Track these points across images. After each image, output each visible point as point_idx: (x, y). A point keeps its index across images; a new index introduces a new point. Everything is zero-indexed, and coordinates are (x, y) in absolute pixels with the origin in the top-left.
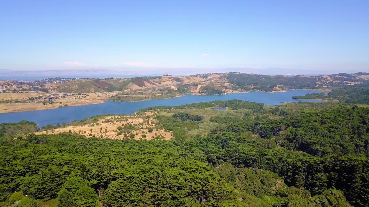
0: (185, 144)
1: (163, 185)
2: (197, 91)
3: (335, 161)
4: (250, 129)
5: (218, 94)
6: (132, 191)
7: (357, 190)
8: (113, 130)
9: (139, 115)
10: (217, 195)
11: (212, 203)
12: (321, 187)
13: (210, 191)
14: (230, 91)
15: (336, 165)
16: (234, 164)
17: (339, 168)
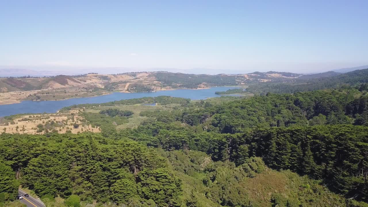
0: (114, 135)
1: (92, 157)
2: (126, 89)
3: (254, 133)
4: (179, 119)
5: (147, 92)
6: (57, 165)
7: (273, 154)
8: (32, 128)
9: (62, 113)
10: (149, 163)
11: (145, 171)
12: (244, 157)
13: (142, 159)
14: (159, 89)
15: (256, 136)
16: (165, 148)
17: (258, 138)
